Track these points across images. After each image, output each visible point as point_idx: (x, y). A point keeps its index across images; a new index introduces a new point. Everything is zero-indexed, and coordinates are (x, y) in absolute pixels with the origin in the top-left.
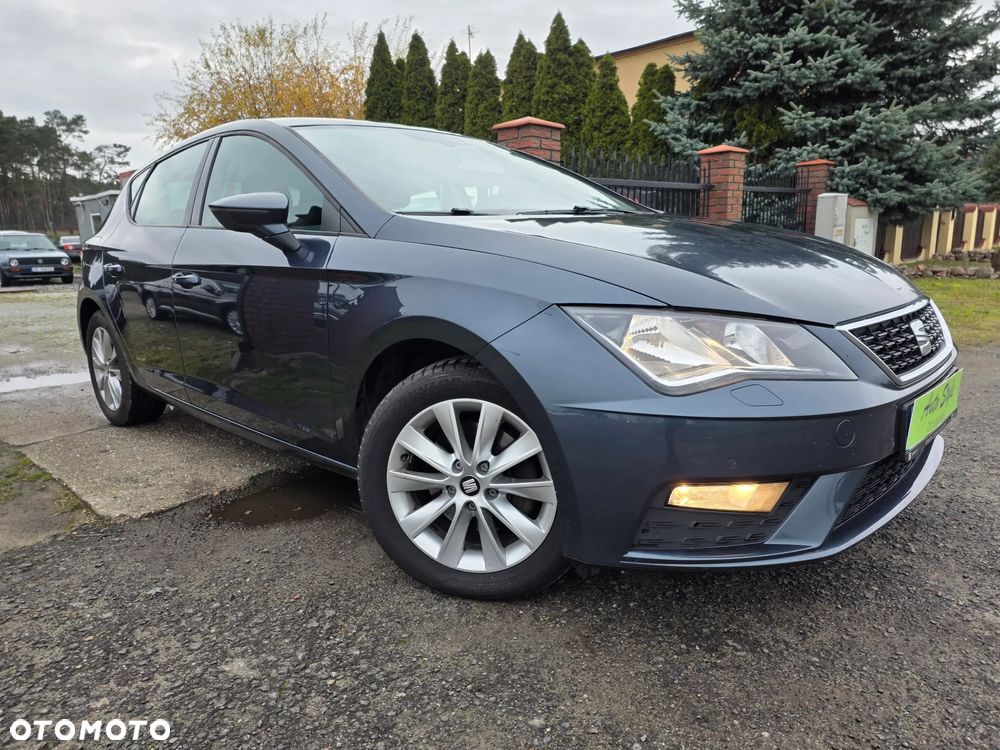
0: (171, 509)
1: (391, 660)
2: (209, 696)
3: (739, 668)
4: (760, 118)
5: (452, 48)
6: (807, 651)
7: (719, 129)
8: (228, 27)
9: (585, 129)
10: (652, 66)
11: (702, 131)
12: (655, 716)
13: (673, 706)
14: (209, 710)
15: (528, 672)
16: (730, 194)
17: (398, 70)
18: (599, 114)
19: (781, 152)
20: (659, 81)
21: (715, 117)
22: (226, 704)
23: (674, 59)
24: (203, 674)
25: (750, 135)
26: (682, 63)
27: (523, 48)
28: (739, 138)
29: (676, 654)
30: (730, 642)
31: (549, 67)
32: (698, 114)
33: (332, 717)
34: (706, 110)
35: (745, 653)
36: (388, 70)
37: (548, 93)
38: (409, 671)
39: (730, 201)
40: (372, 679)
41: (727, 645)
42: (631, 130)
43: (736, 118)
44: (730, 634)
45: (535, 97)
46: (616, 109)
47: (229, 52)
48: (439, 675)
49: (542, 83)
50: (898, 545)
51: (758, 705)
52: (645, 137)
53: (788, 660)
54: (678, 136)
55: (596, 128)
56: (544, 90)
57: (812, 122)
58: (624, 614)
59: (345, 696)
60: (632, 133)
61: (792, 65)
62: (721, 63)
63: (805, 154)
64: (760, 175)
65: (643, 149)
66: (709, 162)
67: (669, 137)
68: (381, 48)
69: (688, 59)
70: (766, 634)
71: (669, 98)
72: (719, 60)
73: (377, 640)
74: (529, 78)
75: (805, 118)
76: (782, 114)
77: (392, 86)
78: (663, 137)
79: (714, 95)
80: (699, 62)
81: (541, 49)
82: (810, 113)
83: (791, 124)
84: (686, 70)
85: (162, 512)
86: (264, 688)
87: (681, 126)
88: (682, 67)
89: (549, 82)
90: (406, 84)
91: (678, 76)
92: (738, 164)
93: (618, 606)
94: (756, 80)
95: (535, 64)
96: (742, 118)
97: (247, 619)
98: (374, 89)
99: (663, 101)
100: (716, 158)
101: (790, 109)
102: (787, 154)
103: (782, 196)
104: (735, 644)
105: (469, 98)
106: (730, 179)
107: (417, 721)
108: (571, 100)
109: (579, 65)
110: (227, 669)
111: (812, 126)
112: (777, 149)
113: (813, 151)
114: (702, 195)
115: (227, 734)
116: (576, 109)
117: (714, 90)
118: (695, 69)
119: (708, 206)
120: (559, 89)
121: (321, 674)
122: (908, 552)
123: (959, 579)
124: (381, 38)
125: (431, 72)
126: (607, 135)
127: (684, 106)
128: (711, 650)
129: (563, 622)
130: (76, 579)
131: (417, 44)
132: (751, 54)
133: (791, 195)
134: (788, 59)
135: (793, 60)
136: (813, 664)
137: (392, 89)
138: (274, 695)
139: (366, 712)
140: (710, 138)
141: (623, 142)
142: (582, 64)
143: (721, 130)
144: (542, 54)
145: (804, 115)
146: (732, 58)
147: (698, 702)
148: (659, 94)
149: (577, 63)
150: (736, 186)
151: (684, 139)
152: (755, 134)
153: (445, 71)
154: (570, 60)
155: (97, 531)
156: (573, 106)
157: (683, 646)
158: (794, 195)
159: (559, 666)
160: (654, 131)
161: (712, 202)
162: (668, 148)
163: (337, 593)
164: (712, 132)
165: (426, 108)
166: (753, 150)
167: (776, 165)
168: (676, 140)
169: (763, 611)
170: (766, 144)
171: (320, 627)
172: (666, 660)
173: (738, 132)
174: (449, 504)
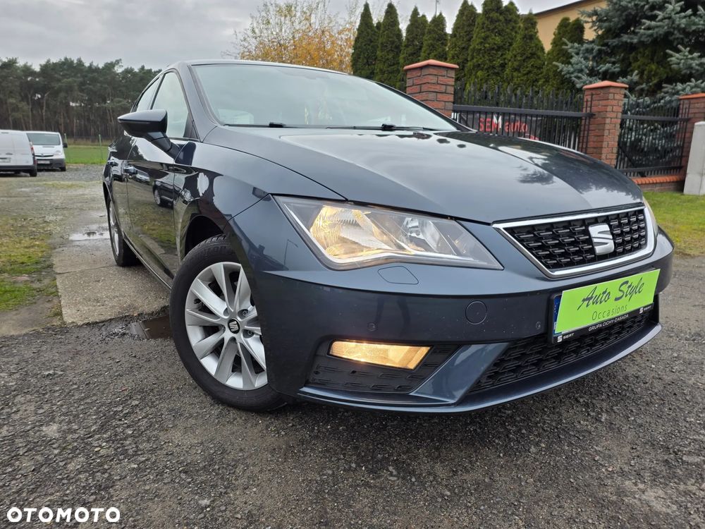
0: (103, 322)
1: (148, 441)
2: (20, 445)
3: (382, 489)
4: (652, 59)
5: (415, 12)
6: (446, 486)
7: (616, 68)
8: (268, 4)
9: (507, 71)
10: (566, 19)
11: (600, 71)
12: (292, 514)
13: (310, 509)
14: (13, 454)
15: (229, 465)
16: (608, 121)
17: (376, 30)
18: (519, 58)
19: (668, 87)
20: (571, 31)
21: (613, 60)
22: (26, 452)
23: (583, 13)
24: (29, 431)
25: (641, 73)
26: (590, 16)
27: (466, 10)
28: (631, 76)
29: (344, 470)
30: (391, 468)
31: (483, 24)
32: (600, 57)
33: (80, 473)
34: (607, 54)
35: (396, 478)
36: (369, 30)
37: (481, 43)
38: (153, 451)
39: (607, 127)
40: (125, 452)
41: (388, 470)
42: (544, 70)
43: (631, 60)
44: (396, 463)
45: (471, 47)
46: (533, 54)
47: (268, 23)
48: (170, 457)
49: (477, 35)
50: (592, 414)
51: (375, 520)
52: (554, 76)
53: (426, 490)
54: (580, 75)
55: (517, 70)
56: (478, 41)
57: (697, 62)
58: (330, 434)
59: (98, 461)
60: (545, 73)
61: (683, 14)
62: (621, 15)
63: (688, 89)
64: (648, 106)
65: (552, 86)
66: (592, 95)
67: (573, 75)
68: (366, 15)
69: (595, 13)
70: (425, 467)
71: (576, 45)
72: (619, 13)
73: (150, 426)
74: (469, 33)
75: (692, 59)
76: (671, 56)
77: (371, 42)
78: (568, 76)
79: (615, 42)
80: (603, 15)
81: (479, 10)
82: (696, 55)
83: (679, 64)
84: (593, 22)
85: (97, 323)
86: (54, 446)
87: (583, 66)
88: (590, 20)
89: (483, 34)
90: (380, 40)
91: (587, 26)
92: (617, 97)
93: (332, 427)
94: (649, 28)
95: (474, 21)
96: (636, 60)
97: (83, 399)
98: (359, 44)
99: (570, 47)
100: (598, 92)
101: (678, 51)
102: (673, 89)
103: (664, 124)
104: (394, 471)
105: (423, 49)
106: (609, 109)
107: (130, 486)
108: (499, 48)
109: (508, 21)
110: (44, 430)
111: (697, 65)
112: (664, 85)
113: (696, 86)
114: (583, 121)
115: (9, 473)
116: (502, 55)
117: (614, 38)
118: (600, 20)
119: (589, 130)
120: (490, 40)
121: (95, 444)
122: (598, 420)
123: (627, 449)
124: (366, 6)
125: (400, 31)
126: (525, 75)
127: (587, 50)
128: (371, 471)
129: (283, 433)
130: (16, 359)
131: (391, 11)
132: (647, 7)
133: (672, 123)
134: (679, 9)
135: (683, 10)
136: (442, 496)
137: (372, 44)
138: (56, 452)
139: (104, 473)
140: (608, 77)
141: (537, 80)
142: (510, 21)
143: (617, 70)
144: (479, 14)
145: (690, 56)
146: (630, 11)
147: (332, 509)
148: (568, 43)
149: (506, 20)
150: (614, 115)
151: (585, 78)
152: (646, 72)
153: (409, 30)
154: (501, 18)
155: (53, 331)
156: (500, 53)
157: (354, 465)
158: (676, 123)
159: (254, 465)
160: (561, 71)
161: (592, 127)
162: (573, 84)
163: (152, 390)
164: (610, 71)
165: (393, 57)
166: (644, 86)
167: (663, 98)
168: (579, 78)
169: (437, 449)
170: (655, 81)
171: (122, 411)
172: (333, 473)
173: (632, 71)
174: (221, 337)
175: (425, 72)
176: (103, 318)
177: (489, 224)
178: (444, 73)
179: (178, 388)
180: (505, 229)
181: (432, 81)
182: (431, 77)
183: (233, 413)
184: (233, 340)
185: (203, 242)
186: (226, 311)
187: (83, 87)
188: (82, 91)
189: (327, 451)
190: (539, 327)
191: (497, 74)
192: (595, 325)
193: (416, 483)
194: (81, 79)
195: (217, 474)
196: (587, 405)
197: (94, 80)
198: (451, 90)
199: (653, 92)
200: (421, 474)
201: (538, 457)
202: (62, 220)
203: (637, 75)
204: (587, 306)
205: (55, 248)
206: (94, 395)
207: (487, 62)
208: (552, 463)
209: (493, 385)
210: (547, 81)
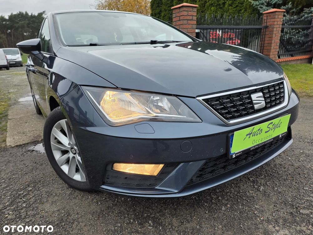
0: (24, 144)
1: (33, 210)
9: (226, 6)
11: (272, 3)
15: (70, 222)
16: (275, 29)
19: (306, 10)
25: (293, 4)
28: (288, 5)
29: (127, 224)
30: (150, 222)
35: (152, 228)
38: (34, 215)
39: (274, 32)
40: (20, 217)
41: (148, 223)
42: (244, 5)
44: (153, 219)
50: (256, 187)
52: (249, 7)
55: (231, 5)
58: (122, 203)
60: (245, 6)
64: (296, 20)
65: (248, 12)
66: (267, 16)
67: (258, 7)
73: (35, 201)
78: (256, 7)
85: (21, 145)
87: (264, 2)
92: (280, 17)
93: (124, 199)
100: (270, 14)
102: (309, 10)
104: (151, 223)
106: (276, 23)
112: (304, 9)
114: (263, 30)
119: (265, 35)
123: (272, 207)
126: (235, 8)
128: (140, 224)
129: (100, 203)
133: (307, 29)
140: (276, 6)
141: (241, 10)
143: (281, 2)
150: (278, 26)
151: (264, 7)
157: (132, 221)
158: (309, 28)
159: (82, 222)
160: (253, 5)
161: (267, 33)
162: (259, 11)
163: (40, 181)
164: (277, 3)
165: (171, 3)
166: (294, 10)
167: (304, 15)
168: (261, 8)
169: (175, 209)
170: (300, 7)
171: (23, 194)
172: (121, 226)
173: (289, 2)
174: (68, 156)
175: (182, 9)
176: (24, 142)
177: (194, 98)
178: (191, 9)
179: (53, 180)
180: (203, 100)
181: (185, 14)
182: (185, 12)
183: (77, 193)
184: (74, 157)
185: (55, 109)
186: (69, 144)
187: (29, 26)
188: (28, 27)
189: (120, 213)
190: (222, 151)
191: (221, 8)
192: (254, 146)
193: (162, 230)
194: (27, 22)
195: (63, 228)
196: (253, 182)
197: (34, 22)
198: (195, 18)
199: (298, 13)
200: (165, 224)
201: (225, 212)
202: (17, 91)
203: (291, 4)
204: (249, 137)
205: (11, 106)
206: (12, 185)
207: (216, 2)
208: (232, 216)
209: (200, 180)
210: (246, 10)
